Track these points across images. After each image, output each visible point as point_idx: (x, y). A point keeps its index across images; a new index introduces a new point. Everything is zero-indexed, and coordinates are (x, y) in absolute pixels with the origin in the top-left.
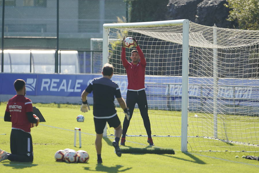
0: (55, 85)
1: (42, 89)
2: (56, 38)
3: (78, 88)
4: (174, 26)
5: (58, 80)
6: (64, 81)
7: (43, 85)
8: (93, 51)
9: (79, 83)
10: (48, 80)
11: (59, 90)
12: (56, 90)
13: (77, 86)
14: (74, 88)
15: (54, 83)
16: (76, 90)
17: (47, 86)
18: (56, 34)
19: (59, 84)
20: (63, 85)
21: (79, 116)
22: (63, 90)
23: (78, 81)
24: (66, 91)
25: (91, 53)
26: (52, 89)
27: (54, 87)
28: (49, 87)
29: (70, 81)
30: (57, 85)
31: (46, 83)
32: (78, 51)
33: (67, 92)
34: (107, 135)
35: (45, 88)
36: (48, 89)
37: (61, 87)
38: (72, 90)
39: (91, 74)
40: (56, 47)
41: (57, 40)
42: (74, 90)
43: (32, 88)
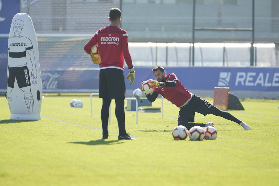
0: (251, 79)
1: (237, 84)
2: (251, 29)
3: (276, 82)
5: (254, 74)
6: (261, 75)
7: (238, 79)
9: (277, 77)
10: (243, 74)
11: (256, 84)
12: (252, 84)
13: (276, 79)
14: (272, 82)
15: (250, 76)
17: (242, 80)
18: (251, 25)
19: (255, 78)
20: (260, 79)
22: (259, 85)
23: (276, 74)
24: (263, 85)
26: (247, 84)
27: (250, 81)
28: (245, 81)
29: (268, 75)
30: (253, 79)
31: (241, 77)
32: (275, 44)
33: (264, 87)
35: (240, 82)
36: (243, 84)
37: (258, 81)
38: (269, 85)
40: (251, 39)
41: (253, 31)
42: (272, 84)
43: (226, 82)
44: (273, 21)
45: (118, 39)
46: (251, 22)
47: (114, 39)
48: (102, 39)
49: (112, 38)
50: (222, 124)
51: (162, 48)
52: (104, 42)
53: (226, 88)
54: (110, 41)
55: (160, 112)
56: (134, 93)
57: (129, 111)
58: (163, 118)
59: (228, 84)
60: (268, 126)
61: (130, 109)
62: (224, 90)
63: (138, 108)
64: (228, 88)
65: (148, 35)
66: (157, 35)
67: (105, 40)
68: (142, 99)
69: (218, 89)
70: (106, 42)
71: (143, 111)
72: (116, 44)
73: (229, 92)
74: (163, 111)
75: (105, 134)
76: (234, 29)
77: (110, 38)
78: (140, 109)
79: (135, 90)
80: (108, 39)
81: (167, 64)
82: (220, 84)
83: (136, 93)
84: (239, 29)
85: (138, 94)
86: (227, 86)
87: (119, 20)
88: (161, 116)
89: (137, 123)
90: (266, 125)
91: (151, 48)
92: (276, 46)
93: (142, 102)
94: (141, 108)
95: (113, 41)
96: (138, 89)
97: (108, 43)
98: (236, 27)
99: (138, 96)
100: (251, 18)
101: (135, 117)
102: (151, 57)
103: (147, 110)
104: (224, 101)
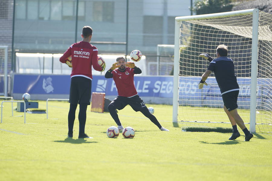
2: (125, 43)
3: (146, 89)
4: (244, 16)
8: (159, 56)
9: (146, 85)
13: (145, 86)
14: (142, 89)
16: (144, 91)
18: (125, 40)
21: (150, 108)
23: (146, 82)
25: (158, 58)
29: (139, 82)
32: (146, 56)
34: (178, 121)
38: (140, 91)
39: (158, 76)
40: (125, 52)
41: (127, 45)
42: (142, 91)
43: (102, 88)
44: (144, 36)
45: (88, 54)
46: (125, 36)
47: (85, 54)
48: (75, 52)
49: (84, 52)
50: (98, 124)
51: (49, 59)
52: (77, 55)
53: (102, 93)
54: (82, 55)
55: (45, 113)
56: (23, 96)
57: (19, 112)
58: (47, 118)
59: (104, 90)
60: (137, 126)
61: (20, 111)
62: (100, 95)
63: (26, 110)
64: (104, 93)
65: (38, 47)
66: (45, 47)
67: (77, 54)
68: (30, 102)
69: (95, 94)
70: (79, 55)
71: (31, 113)
72: (86, 57)
73: (105, 97)
74: (47, 112)
75: (71, 133)
76: (111, 42)
77: (82, 52)
78: (28, 111)
79: (24, 94)
80: (80, 53)
81: (52, 72)
82: (98, 89)
83: (25, 96)
84: (115, 43)
85: (26, 98)
86: (103, 92)
87: (91, 37)
88: (46, 117)
89: (25, 123)
90: (136, 126)
91: (39, 58)
92: (146, 58)
93: (30, 104)
94: (28, 109)
95: (84, 55)
96: (27, 94)
97: (80, 56)
98: (112, 41)
99: (27, 100)
100: (125, 34)
101: (23, 117)
102: (39, 66)
103: (34, 112)
104: (100, 104)
